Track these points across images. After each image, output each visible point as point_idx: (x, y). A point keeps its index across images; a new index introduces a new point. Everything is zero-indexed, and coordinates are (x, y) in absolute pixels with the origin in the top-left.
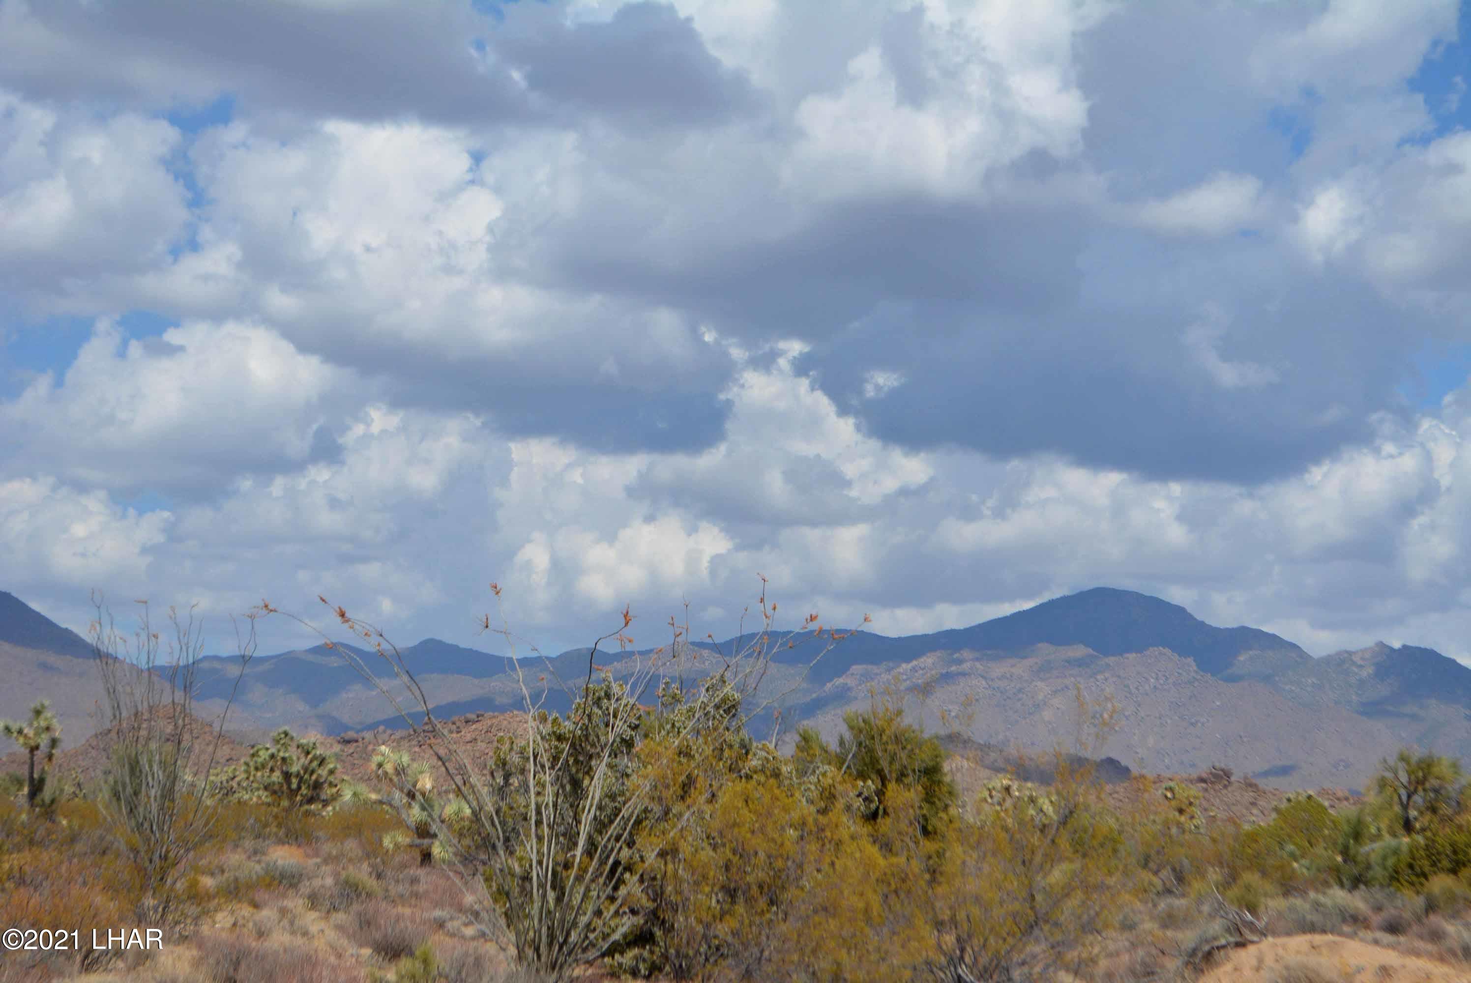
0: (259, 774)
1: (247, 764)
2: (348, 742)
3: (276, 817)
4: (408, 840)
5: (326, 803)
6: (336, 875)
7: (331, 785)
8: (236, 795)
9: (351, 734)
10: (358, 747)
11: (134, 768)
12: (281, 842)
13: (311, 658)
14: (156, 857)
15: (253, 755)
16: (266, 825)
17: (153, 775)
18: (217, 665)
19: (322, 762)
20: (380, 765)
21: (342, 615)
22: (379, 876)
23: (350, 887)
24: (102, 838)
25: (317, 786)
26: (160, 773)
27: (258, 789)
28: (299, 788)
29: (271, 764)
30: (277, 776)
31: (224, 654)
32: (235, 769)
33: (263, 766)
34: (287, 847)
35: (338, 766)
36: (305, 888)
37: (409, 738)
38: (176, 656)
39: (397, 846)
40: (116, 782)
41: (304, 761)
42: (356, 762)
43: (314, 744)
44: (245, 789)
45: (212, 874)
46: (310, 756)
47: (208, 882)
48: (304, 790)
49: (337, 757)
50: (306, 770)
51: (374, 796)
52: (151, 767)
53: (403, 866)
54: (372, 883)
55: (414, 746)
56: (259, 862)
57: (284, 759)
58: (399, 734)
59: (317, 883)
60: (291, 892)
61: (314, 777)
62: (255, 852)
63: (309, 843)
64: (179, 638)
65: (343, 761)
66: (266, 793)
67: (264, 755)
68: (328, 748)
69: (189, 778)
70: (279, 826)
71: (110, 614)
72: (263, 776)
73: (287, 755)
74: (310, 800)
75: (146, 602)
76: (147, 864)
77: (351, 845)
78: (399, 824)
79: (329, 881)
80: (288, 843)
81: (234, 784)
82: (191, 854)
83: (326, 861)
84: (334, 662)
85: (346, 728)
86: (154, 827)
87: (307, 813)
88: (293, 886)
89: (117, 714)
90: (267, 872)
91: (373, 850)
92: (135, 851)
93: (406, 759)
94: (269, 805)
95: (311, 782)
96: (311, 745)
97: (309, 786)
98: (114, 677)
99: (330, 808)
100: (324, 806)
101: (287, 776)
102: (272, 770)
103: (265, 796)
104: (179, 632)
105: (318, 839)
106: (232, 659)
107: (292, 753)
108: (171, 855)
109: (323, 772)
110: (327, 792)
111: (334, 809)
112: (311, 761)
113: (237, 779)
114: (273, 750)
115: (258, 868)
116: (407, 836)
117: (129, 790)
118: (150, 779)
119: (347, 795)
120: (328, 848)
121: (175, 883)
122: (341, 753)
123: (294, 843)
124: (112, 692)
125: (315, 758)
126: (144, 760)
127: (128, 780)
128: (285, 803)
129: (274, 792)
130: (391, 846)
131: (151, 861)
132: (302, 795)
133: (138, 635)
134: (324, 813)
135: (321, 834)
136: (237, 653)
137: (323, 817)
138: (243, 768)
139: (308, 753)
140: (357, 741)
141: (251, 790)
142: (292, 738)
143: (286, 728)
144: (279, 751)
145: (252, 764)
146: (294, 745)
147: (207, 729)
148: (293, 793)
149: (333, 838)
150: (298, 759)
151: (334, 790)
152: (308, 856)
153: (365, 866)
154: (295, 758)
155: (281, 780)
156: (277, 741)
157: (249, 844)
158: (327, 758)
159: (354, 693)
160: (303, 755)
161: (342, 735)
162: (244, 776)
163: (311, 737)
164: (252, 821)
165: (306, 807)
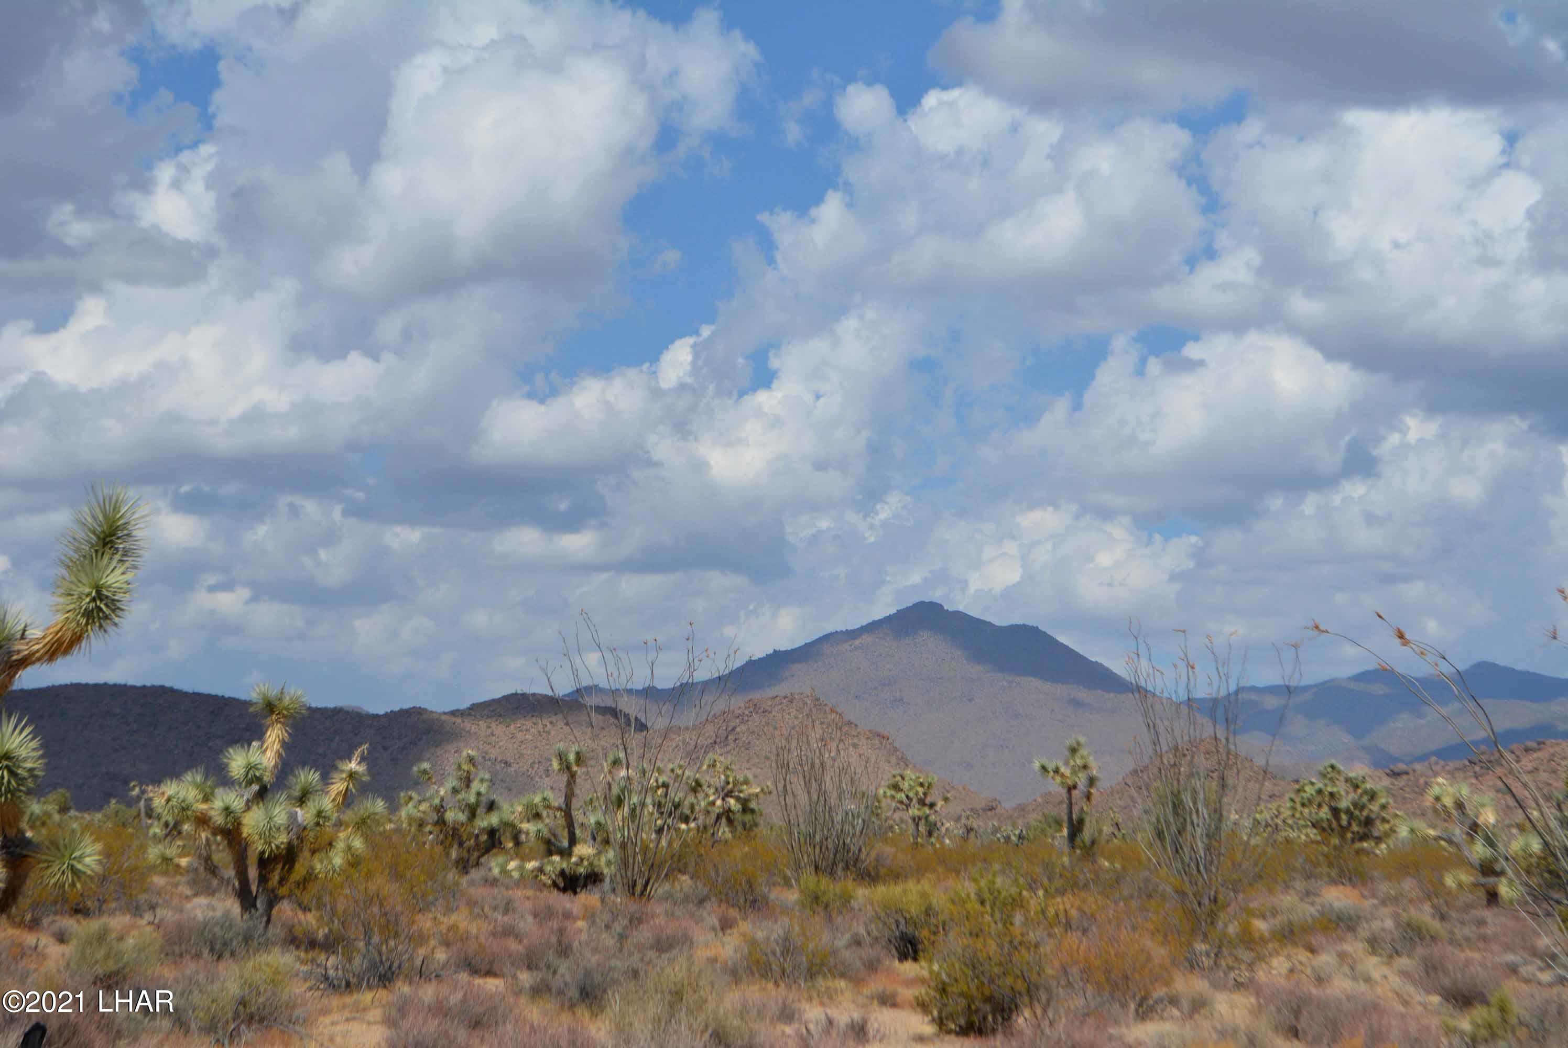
0: (1306, 811)
1: (1292, 800)
2: (1395, 774)
3: (1326, 856)
4: (1472, 879)
5: (1379, 840)
6: (1396, 916)
7: (1384, 820)
8: (1283, 834)
9: (1401, 767)
10: (1409, 780)
11: (1177, 806)
12: (1334, 882)
13: (1352, 685)
14: (1206, 901)
15: (1298, 791)
16: (1317, 865)
17: (1197, 811)
18: (1254, 697)
19: (1373, 796)
20: (1438, 799)
21: (1401, 636)
22: (1443, 918)
23: (1413, 930)
24: (1147, 881)
25: (1368, 822)
26: (1205, 811)
27: (1306, 826)
28: (1350, 824)
29: (1319, 799)
30: (1325, 813)
31: (1261, 684)
32: (1279, 806)
33: (1310, 801)
34: (1341, 887)
35: (1391, 801)
36: (1364, 931)
37: (1463, 769)
38: (1215, 686)
39: (1460, 885)
40: (1158, 821)
41: (1353, 796)
42: (1407, 795)
43: (1364, 778)
44: (1291, 827)
45: (1264, 917)
46: (1360, 791)
47: (1261, 925)
48: (1355, 828)
49: (1388, 791)
50: (1355, 805)
51: (1432, 832)
52: (1195, 803)
53: (1468, 907)
54: (1435, 925)
55: (1470, 777)
56: (1312, 904)
57: (1332, 795)
58: (1451, 765)
59: (1376, 925)
60: (1349, 935)
61: (1365, 813)
62: (1308, 893)
63: (1364, 883)
64: (1217, 669)
65: (1393, 795)
66: (1315, 831)
67: (1310, 790)
68: (1378, 782)
69: (1234, 817)
70: (1330, 865)
71: (1147, 645)
72: (1311, 813)
73: (1335, 790)
74: (1363, 837)
75: (1184, 631)
76: (1196, 907)
77: (1408, 885)
78: (1461, 861)
79: (1389, 924)
80: (1343, 884)
81: (1279, 822)
82: (1241, 897)
83: (1384, 903)
84: (1378, 689)
85: (1395, 760)
86: (1202, 868)
87: (1359, 852)
88: (1352, 929)
89: (1158, 748)
90: (1322, 913)
91: (1434, 891)
92: (1182, 893)
93: (1465, 791)
94: (1318, 843)
95: (1362, 819)
96: (1361, 778)
97: (1360, 821)
98: (1153, 710)
99: (1383, 846)
100: (1377, 844)
101: (1335, 812)
102: (1320, 806)
103: (1313, 833)
104: (1216, 662)
105: (1372, 879)
106: (1272, 690)
107: (1341, 788)
108: (1221, 897)
109: (1375, 807)
110: (1380, 828)
111: (1388, 846)
112: (1361, 796)
113: (1282, 817)
114: (1320, 785)
115: (1312, 910)
116: (1471, 875)
117: (1174, 828)
118: (1194, 817)
119: (1403, 832)
120: (1384, 888)
121: (1226, 926)
122: (1392, 787)
123: (1348, 884)
124: (1152, 727)
125: (1366, 792)
126: (1187, 799)
127: (1172, 820)
128: (1335, 841)
129: (1324, 829)
130: (1454, 886)
131: (1199, 904)
132: (1353, 833)
133: (1175, 666)
134: (1378, 852)
135: (1376, 874)
136: (1279, 682)
137: (1376, 855)
138: (1289, 804)
139: (1356, 787)
140: (1407, 773)
141: (1298, 829)
142: (1339, 772)
143: (1334, 762)
144: (1326, 785)
145: (1298, 800)
146: (1342, 779)
147: (1247, 765)
148: (1344, 830)
149: (1388, 877)
150: (1347, 793)
151: (1387, 826)
152: (1364, 897)
153: (1427, 908)
154: (1343, 793)
155: (1329, 816)
156: (1323, 775)
157: (1299, 885)
158: (1378, 792)
159: (1403, 722)
160: (1351, 790)
161: (1392, 767)
162: (1289, 813)
163: (1358, 770)
164: (1301, 860)
165: (1358, 845)
